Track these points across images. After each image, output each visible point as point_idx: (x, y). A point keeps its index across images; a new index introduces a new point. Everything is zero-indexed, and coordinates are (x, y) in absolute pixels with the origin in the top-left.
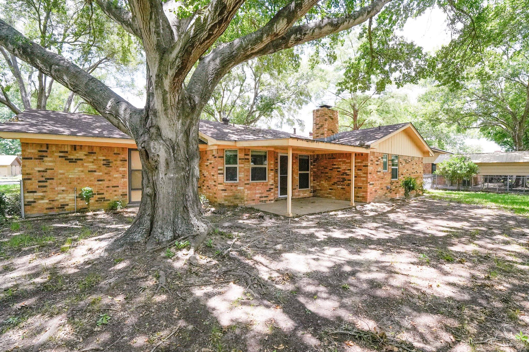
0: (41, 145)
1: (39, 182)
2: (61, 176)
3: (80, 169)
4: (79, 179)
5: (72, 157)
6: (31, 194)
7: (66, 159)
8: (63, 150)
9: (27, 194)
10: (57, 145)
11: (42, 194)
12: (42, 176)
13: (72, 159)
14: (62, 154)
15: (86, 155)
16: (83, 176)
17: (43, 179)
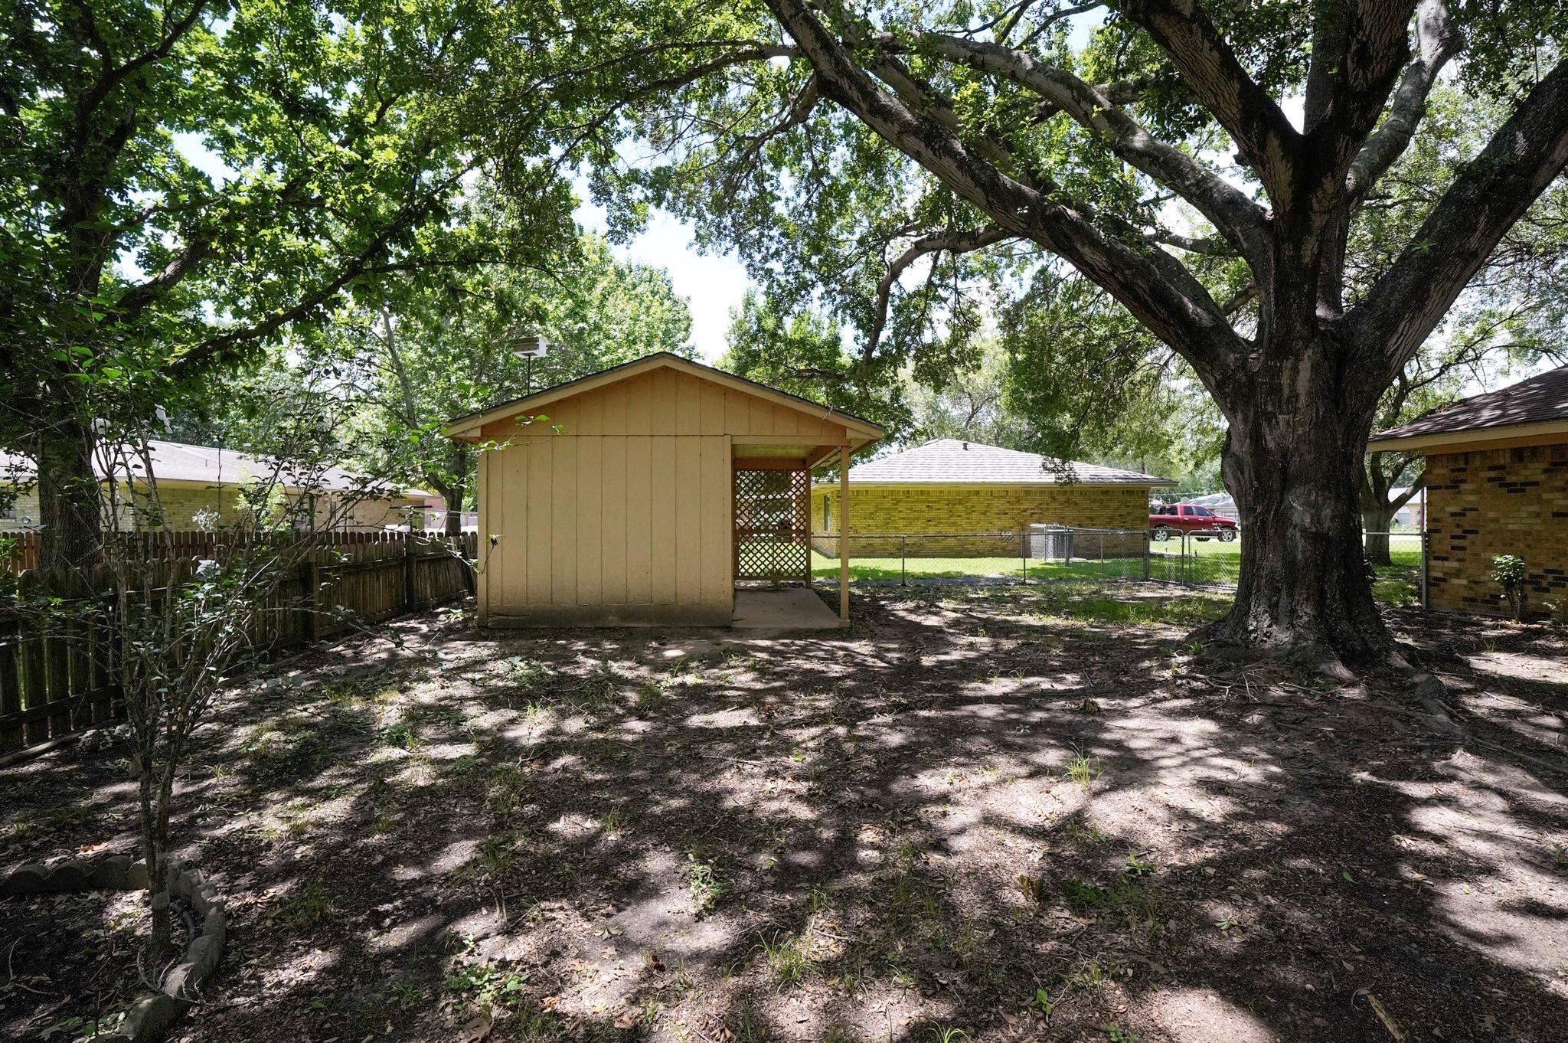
0: (1455, 457)
1: (1453, 537)
2: (1492, 526)
3: (1532, 509)
4: (1530, 534)
5: (1514, 479)
6: (1440, 563)
7: (1501, 486)
8: (1495, 463)
9: (1433, 563)
10: (1483, 453)
11: (1455, 564)
12: (1458, 526)
13: (1515, 484)
14: (1492, 474)
15: (1546, 471)
16: (1540, 528)
17: (1458, 532)
